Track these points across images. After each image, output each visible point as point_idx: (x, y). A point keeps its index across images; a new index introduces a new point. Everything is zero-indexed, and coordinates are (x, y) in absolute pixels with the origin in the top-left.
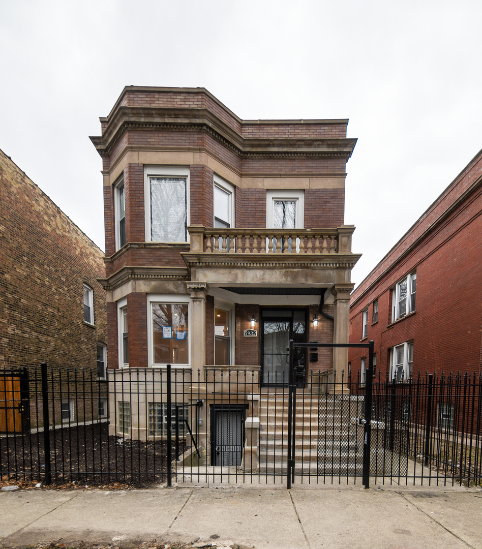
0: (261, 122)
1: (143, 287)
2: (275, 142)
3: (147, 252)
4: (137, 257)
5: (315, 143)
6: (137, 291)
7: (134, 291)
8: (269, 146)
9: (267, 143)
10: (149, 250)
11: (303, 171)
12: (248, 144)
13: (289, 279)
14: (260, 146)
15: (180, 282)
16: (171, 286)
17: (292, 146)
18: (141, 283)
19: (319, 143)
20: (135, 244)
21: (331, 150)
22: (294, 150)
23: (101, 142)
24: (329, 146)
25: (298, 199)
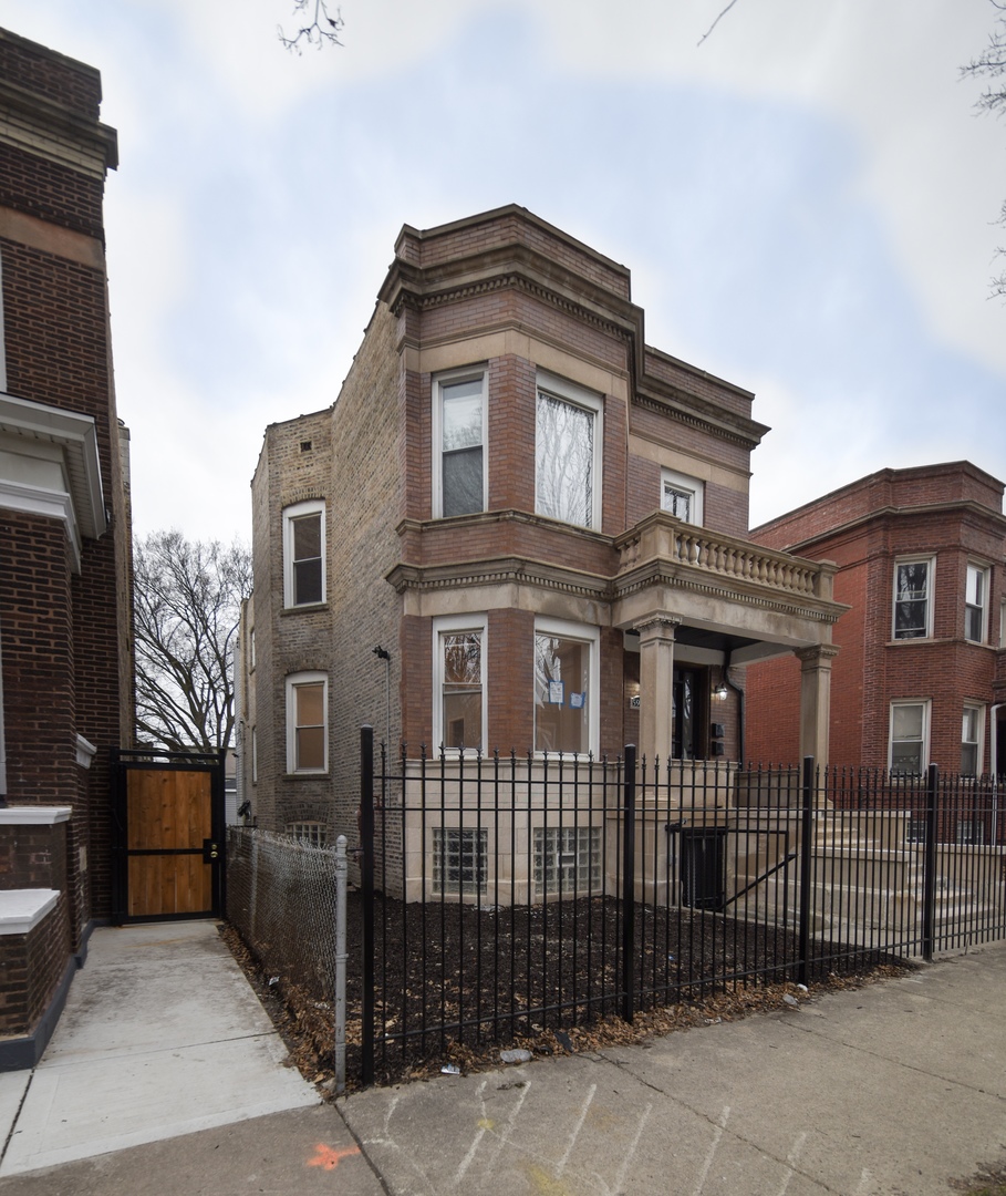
0: (657, 354)
1: (531, 600)
2: (681, 396)
3: (539, 535)
4: (522, 540)
5: (726, 416)
6: (520, 607)
7: (515, 607)
8: (670, 396)
9: (670, 391)
10: (542, 530)
11: (705, 452)
12: (645, 383)
13: (772, 628)
14: (659, 392)
15: (587, 601)
16: (573, 606)
17: (698, 408)
18: (527, 591)
19: (730, 417)
20: (522, 514)
21: (739, 433)
22: (699, 416)
23: (414, 278)
24: (739, 426)
25: (694, 492)
